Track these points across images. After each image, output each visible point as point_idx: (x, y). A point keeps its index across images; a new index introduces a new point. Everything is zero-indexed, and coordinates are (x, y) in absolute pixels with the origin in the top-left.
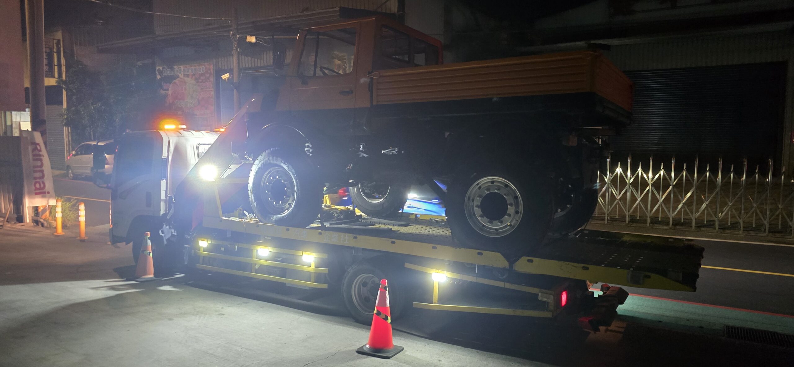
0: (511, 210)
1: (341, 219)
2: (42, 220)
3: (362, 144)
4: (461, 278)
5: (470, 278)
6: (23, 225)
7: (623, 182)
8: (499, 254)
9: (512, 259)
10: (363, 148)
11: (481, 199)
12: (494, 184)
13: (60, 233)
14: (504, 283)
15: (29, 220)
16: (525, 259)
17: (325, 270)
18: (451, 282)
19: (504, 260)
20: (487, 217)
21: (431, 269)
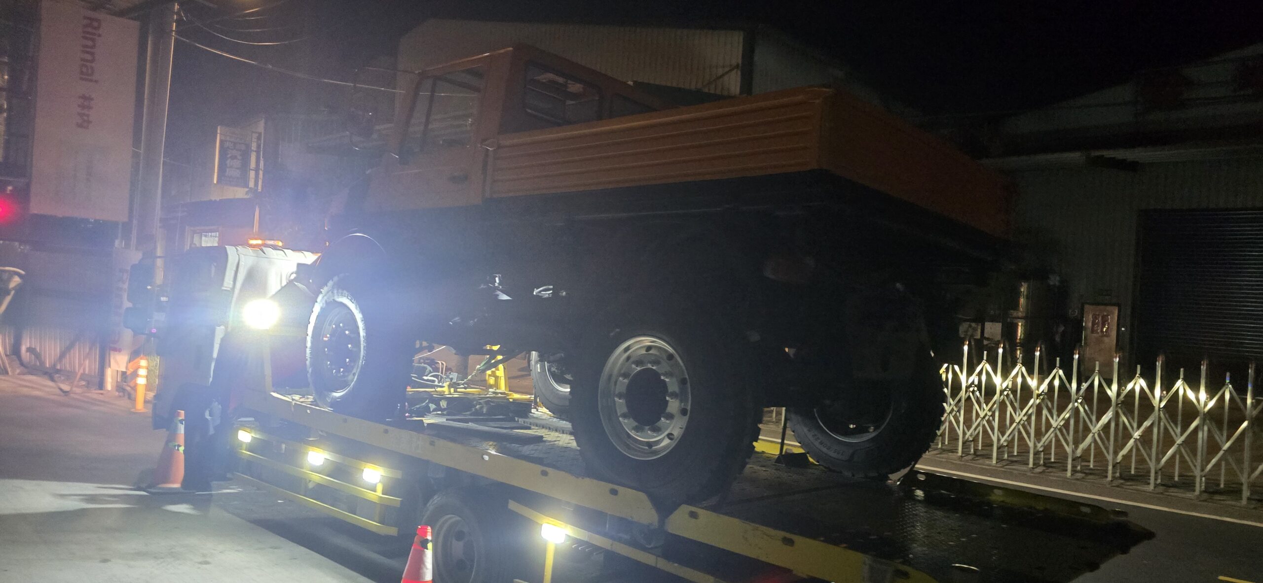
0: (674, 405)
1: (482, 414)
2: (128, 389)
3: (497, 275)
4: (588, 540)
5: (599, 541)
6: (102, 394)
7: (1146, 405)
8: (642, 496)
9: (665, 508)
10: (499, 284)
11: (626, 381)
12: (651, 352)
13: (140, 410)
14: (657, 559)
15: (112, 386)
16: (685, 509)
17: (396, 500)
18: (573, 547)
19: (651, 509)
20: (635, 419)
21: (544, 517)
